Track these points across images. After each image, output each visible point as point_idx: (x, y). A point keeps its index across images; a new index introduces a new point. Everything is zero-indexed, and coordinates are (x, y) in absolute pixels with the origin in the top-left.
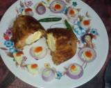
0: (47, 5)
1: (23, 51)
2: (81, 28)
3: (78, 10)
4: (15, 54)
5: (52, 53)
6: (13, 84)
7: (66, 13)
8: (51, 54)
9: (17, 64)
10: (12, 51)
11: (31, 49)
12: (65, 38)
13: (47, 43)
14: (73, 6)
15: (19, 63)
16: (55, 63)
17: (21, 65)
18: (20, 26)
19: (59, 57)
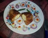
0: (19, 5)
1: (14, 22)
2: (33, 11)
3: (31, 5)
4: (11, 24)
5: (25, 21)
6: (13, 35)
7: (26, 7)
9: (13, 27)
11: (17, 21)
12: (29, 15)
14: (28, 4)
17: (15, 28)
19: (28, 22)
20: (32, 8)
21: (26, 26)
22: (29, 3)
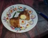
5: (26, 19)
10: (19, 29)
16: (29, 20)
22: (13, 7)
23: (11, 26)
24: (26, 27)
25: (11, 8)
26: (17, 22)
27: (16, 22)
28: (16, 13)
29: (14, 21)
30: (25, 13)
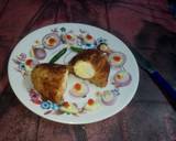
1: (65, 100)
2: (88, 45)
4: (63, 108)
8: (91, 82)
9: (74, 114)
10: (57, 108)
13: (77, 77)
15: (76, 111)
16: (101, 87)
17: (80, 112)
18: (46, 76)
20: (82, 39)
21: (102, 90)
22: (63, 29)
23: (31, 91)
24: (83, 109)
25: (55, 31)
26: (54, 80)
27: (50, 79)
28: (65, 50)
29: (45, 74)
30: (92, 57)
